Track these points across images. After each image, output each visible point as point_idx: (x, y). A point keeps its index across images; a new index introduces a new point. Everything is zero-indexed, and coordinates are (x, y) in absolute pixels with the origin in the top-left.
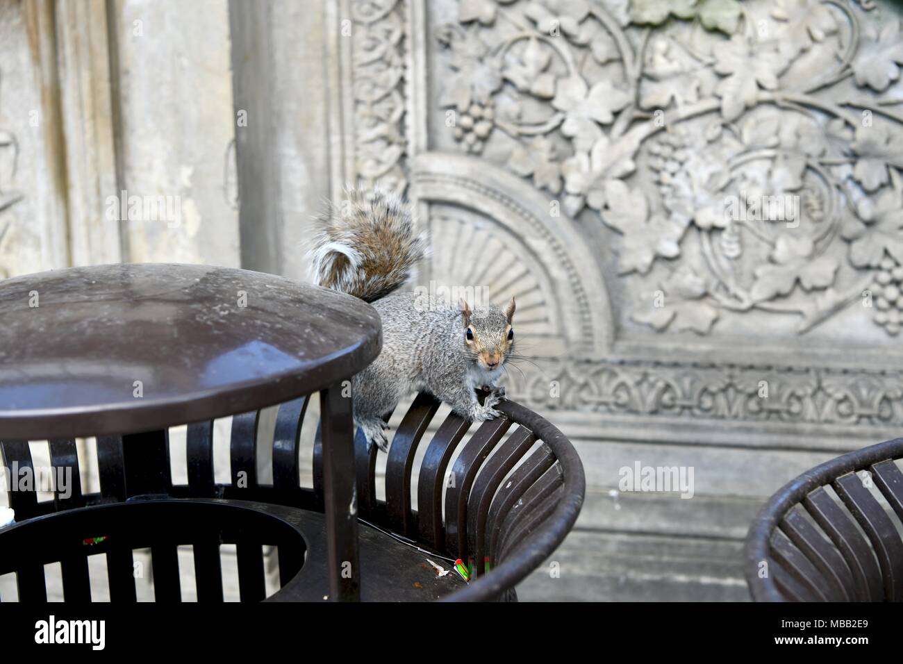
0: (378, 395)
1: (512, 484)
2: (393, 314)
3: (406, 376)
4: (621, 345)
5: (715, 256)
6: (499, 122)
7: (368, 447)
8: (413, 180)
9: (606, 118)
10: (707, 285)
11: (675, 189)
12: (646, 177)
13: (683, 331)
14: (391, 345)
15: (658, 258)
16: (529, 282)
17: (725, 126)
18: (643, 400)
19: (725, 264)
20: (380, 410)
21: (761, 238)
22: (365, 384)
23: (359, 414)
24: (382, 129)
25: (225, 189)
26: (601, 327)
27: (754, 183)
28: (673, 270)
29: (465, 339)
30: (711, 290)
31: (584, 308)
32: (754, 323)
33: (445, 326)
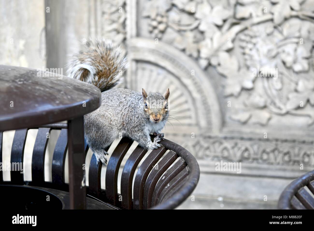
0: (103, 137)
1: (165, 177)
2: (111, 98)
3: (117, 128)
4: (225, 130)
5: (270, 88)
6: (170, 24)
7: (97, 163)
8: (129, 50)
9: (220, 23)
10: (266, 102)
11: (251, 57)
12: (238, 51)
13: (255, 124)
14: (110, 113)
15: (244, 89)
16: (182, 99)
17: (275, 27)
18: (235, 155)
19: (274, 92)
20: (103, 145)
21: (291, 80)
22: (97, 132)
23: (93, 147)
24: (115, 26)
25: (40, 51)
26: (216, 121)
27: (288, 54)
28: (250, 95)
29: (144, 108)
30: (268, 104)
31: (208, 111)
32: (287, 120)
33: (135, 103)
